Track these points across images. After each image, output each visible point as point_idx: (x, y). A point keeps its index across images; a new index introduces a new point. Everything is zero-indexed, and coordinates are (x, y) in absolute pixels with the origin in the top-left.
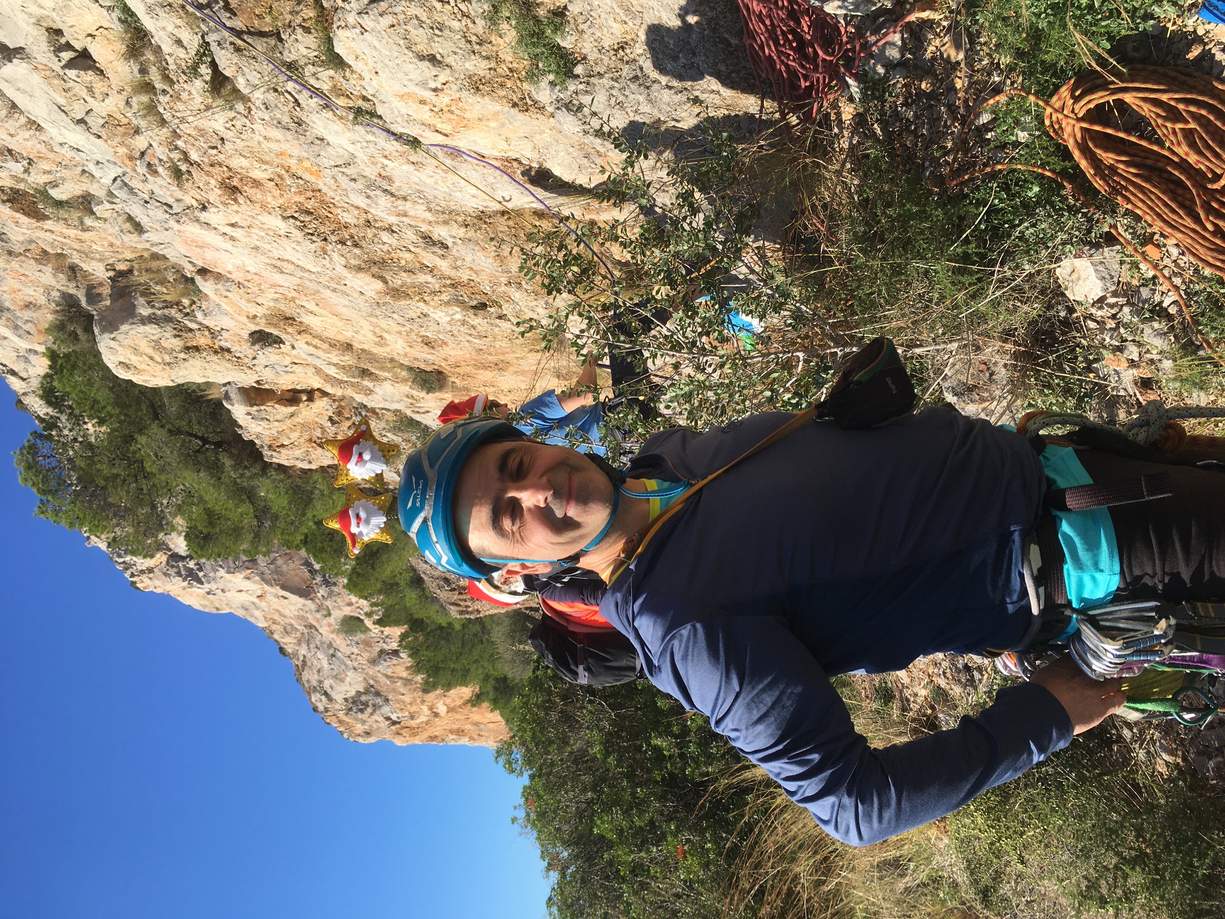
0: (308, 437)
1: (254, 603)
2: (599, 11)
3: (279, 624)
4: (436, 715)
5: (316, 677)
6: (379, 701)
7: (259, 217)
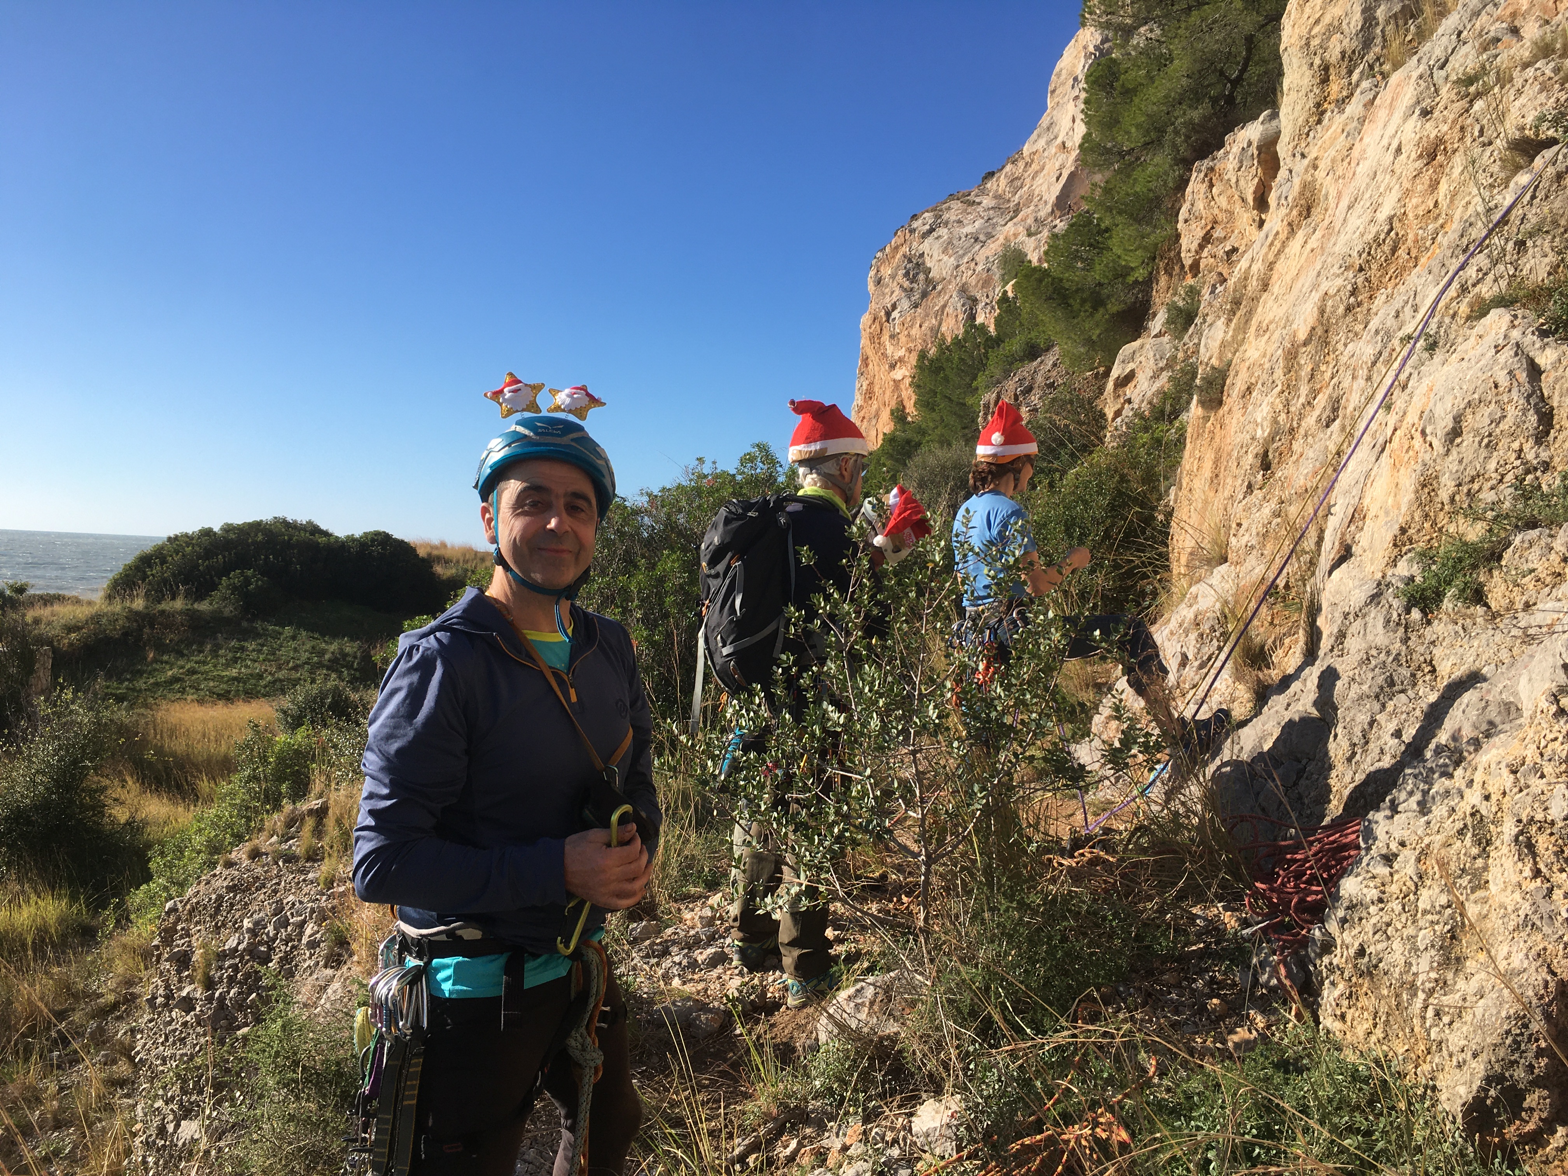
0: (1219, 219)
1: (1056, 138)
2: (1466, 646)
3: (1025, 171)
4: (893, 366)
5: (953, 218)
6: (916, 296)
7: (1398, 186)
